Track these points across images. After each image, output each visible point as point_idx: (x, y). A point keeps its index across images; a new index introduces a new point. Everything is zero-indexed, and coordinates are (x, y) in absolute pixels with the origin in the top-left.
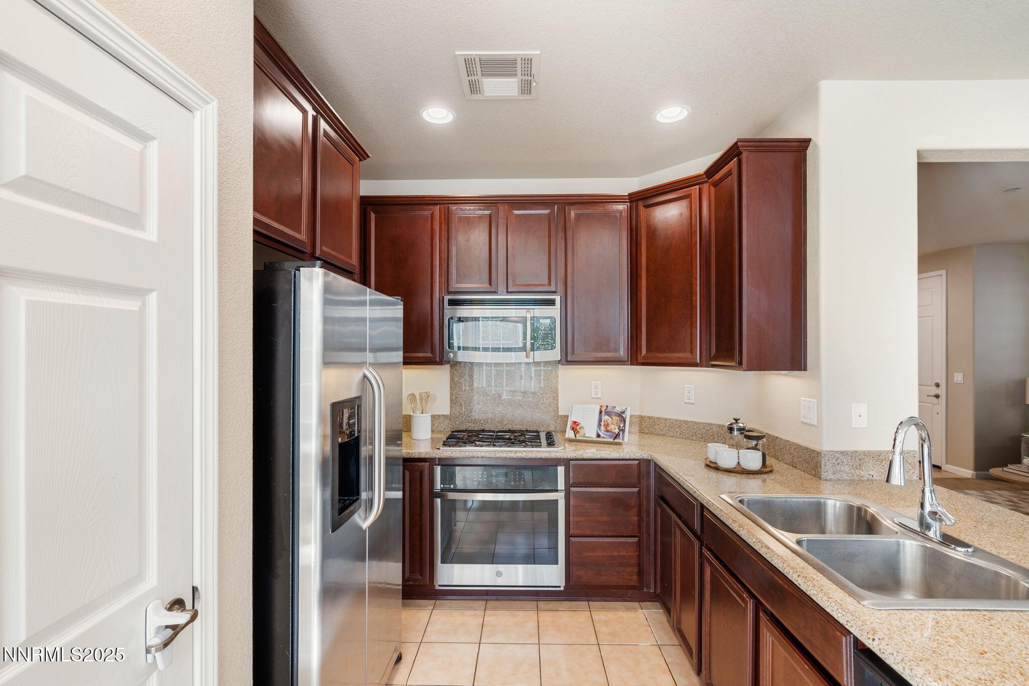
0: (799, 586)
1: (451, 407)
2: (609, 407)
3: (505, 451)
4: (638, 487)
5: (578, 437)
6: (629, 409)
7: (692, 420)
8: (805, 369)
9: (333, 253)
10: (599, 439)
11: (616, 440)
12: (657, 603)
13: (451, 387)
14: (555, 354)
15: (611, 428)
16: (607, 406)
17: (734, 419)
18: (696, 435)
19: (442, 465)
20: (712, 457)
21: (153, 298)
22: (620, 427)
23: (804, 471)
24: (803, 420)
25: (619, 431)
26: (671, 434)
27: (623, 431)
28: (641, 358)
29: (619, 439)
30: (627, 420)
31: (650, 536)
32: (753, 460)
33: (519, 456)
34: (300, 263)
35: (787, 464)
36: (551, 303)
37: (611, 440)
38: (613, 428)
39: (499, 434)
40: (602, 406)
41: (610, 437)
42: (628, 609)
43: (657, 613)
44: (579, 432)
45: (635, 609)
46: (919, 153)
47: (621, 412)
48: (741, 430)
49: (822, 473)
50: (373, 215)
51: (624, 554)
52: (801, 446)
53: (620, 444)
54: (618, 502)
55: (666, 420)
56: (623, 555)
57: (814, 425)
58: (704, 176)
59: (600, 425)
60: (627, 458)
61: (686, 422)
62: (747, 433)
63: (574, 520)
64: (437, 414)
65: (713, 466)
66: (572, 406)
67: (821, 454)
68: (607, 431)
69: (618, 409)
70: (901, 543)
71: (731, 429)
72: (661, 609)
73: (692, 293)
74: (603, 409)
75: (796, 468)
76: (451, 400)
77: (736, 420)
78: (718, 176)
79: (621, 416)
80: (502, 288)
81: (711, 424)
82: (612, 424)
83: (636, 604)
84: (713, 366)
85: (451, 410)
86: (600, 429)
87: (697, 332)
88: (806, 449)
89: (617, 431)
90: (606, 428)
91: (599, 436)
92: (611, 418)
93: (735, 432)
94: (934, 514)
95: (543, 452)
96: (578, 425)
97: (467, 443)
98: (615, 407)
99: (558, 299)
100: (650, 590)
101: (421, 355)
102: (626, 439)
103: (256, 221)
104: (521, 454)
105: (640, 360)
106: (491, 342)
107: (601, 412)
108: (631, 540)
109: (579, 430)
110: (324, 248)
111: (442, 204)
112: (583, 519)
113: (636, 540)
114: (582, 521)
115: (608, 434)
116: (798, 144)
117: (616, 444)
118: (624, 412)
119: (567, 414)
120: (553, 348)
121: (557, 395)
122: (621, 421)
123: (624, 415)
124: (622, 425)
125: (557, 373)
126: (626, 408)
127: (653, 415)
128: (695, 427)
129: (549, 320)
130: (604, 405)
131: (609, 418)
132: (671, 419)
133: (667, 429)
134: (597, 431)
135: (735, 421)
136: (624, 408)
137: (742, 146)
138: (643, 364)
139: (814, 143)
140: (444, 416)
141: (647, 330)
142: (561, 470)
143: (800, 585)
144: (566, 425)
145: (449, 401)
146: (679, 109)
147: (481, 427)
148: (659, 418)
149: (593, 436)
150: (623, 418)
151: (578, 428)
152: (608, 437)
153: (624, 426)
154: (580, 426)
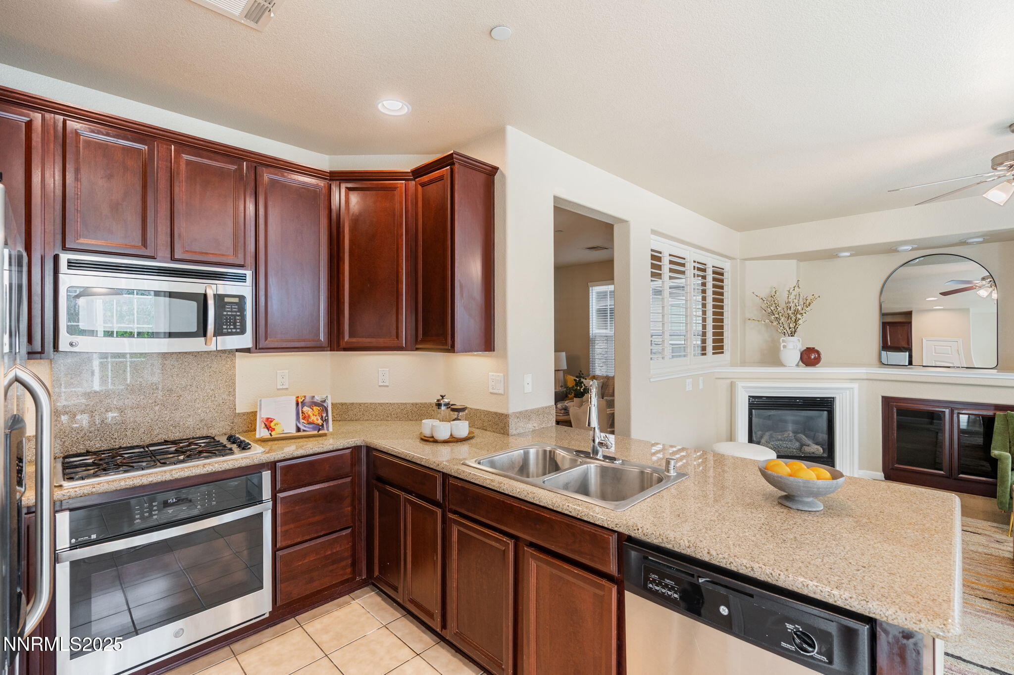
0: (570, 514)
2: (307, 397)
3: (186, 468)
4: (350, 476)
5: (274, 435)
6: (329, 398)
7: (387, 402)
8: (494, 351)
10: (300, 434)
11: (321, 432)
12: (365, 588)
14: (246, 340)
15: (312, 420)
16: (305, 397)
17: (441, 396)
18: (391, 415)
19: (71, 510)
20: (427, 432)
22: (322, 417)
23: (494, 432)
24: (491, 391)
25: (322, 422)
26: (366, 418)
27: (327, 421)
28: (344, 343)
29: (323, 430)
30: (329, 409)
31: (361, 522)
32: (462, 428)
33: (209, 470)
35: (477, 428)
36: (242, 278)
37: (316, 432)
38: (315, 419)
39: (151, 449)
40: (298, 397)
41: (314, 429)
42: (340, 606)
43: (370, 597)
44: (274, 429)
45: (348, 603)
46: (556, 199)
47: (321, 401)
48: (447, 405)
49: (510, 431)
51: (338, 549)
52: (491, 412)
53: (325, 435)
54: (329, 497)
55: (360, 404)
56: (337, 552)
57: (502, 394)
58: (411, 174)
59: (298, 418)
60: (341, 447)
61: (381, 404)
62: (452, 407)
63: (283, 530)
65: (430, 440)
66: (261, 401)
67: (509, 416)
68: (310, 423)
69: (318, 399)
70: (589, 467)
71: (439, 405)
72: (371, 593)
73: (398, 281)
74: (300, 400)
75: (486, 430)
77: (443, 397)
78: (425, 178)
79: (321, 406)
80: (165, 252)
81: (405, 404)
82: (313, 415)
83: (346, 598)
84: (417, 349)
86: (299, 422)
87: (403, 317)
88: (496, 413)
89: (320, 422)
90: (308, 421)
91: (298, 430)
93: (443, 407)
94: (601, 444)
95: (237, 459)
96: (271, 422)
97: (109, 470)
98: (314, 396)
99: (249, 274)
100: (362, 577)
102: (331, 429)
104: (211, 467)
105: (342, 346)
106: (136, 325)
107: (297, 404)
108: (344, 533)
109: (274, 427)
112: (292, 526)
113: (349, 531)
114: (291, 529)
115: (311, 426)
116: (491, 169)
117: (320, 436)
118: (324, 401)
119: (255, 410)
120: (243, 331)
121: (234, 390)
122: (323, 411)
123: (325, 405)
124: (324, 415)
125: (235, 363)
126: (327, 397)
127: (346, 402)
128: (390, 408)
129: (238, 299)
130: (301, 394)
131: (309, 409)
132: (365, 403)
133: (361, 413)
134: (296, 425)
135: (441, 398)
136: (324, 396)
137: (456, 159)
138: (345, 349)
139: (501, 171)
141: (350, 314)
142: (267, 475)
143: (571, 512)
144: (256, 423)
146: (399, 105)
147: (114, 444)
148: (353, 404)
149: (292, 431)
150: (325, 407)
151: (272, 424)
152: (311, 430)
153: (327, 415)
154: (274, 422)
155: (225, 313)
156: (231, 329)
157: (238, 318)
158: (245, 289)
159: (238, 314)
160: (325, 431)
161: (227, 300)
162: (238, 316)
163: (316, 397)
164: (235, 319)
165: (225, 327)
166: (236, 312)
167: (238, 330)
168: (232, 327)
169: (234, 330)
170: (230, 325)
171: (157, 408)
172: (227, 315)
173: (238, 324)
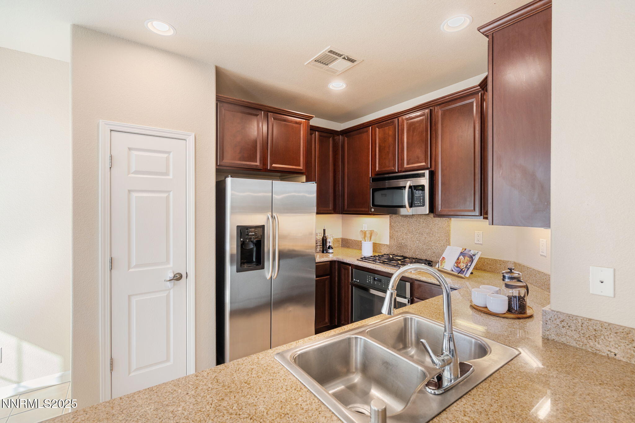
1: (390, 240)
2: (466, 250)
5: (440, 268)
9: (282, 166)
10: (451, 272)
11: (459, 275)
13: (390, 229)
14: (426, 209)
15: (461, 265)
21: (171, 193)
22: (467, 265)
27: (468, 268)
29: (462, 274)
30: (474, 261)
36: (423, 175)
37: (456, 274)
38: (462, 266)
40: (463, 249)
41: (458, 271)
44: (442, 265)
50: (346, 139)
53: (463, 278)
59: (456, 263)
64: (384, 243)
68: (457, 267)
79: (471, 258)
82: (463, 262)
85: (390, 242)
89: (464, 268)
90: (458, 265)
92: (464, 258)
96: (444, 260)
98: (471, 250)
99: (427, 172)
101: (363, 209)
110: (275, 165)
111: (372, 125)
115: (457, 269)
118: (474, 255)
120: (424, 205)
121: (449, 239)
122: (470, 261)
123: (474, 257)
124: (469, 264)
125: (450, 223)
129: (421, 187)
135: (510, 271)
140: (386, 245)
145: (389, 237)
149: (449, 269)
150: (473, 259)
151: (443, 262)
152: (456, 271)
153: (470, 266)
155: (416, 195)
156: (419, 203)
157: (421, 197)
158: (425, 181)
159: (422, 195)
160: (462, 276)
162: (422, 196)
163: (471, 251)
164: (420, 198)
165: (416, 202)
166: (420, 194)
167: (422, 204)
168: (419, 202)
169: (420, 204)
170: (418, 202)
172: (417, 196)
173: (422, 201)
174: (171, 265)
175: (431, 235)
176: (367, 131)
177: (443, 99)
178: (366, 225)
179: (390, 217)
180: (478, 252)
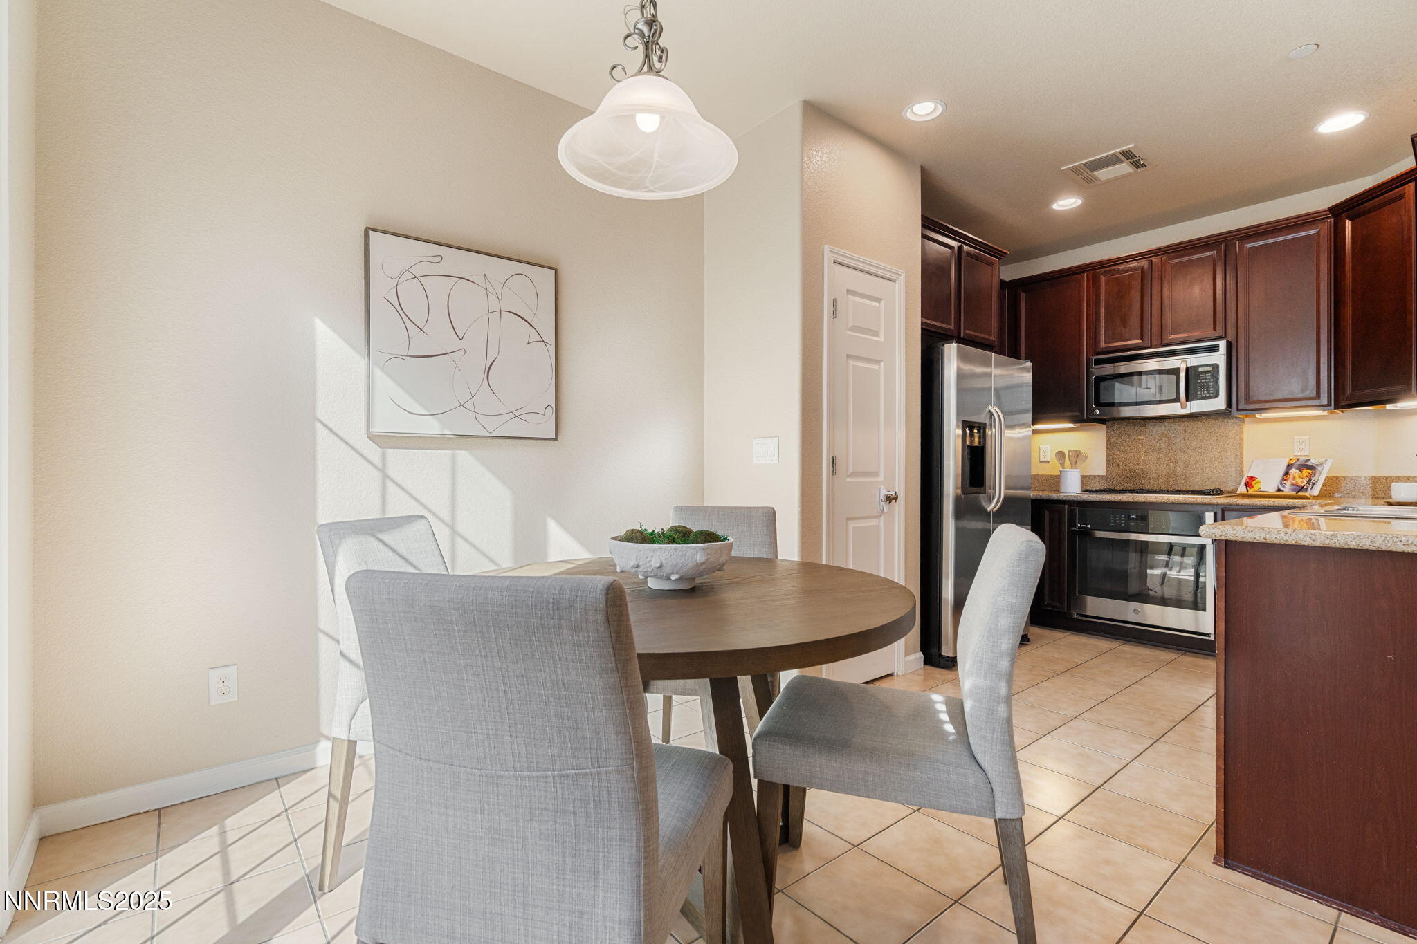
1: (1107, 467)
2: (1300, 460)
5: (1251, 491)
9: (975, 333)
10: (1279, 493)
11: (1300, 494)
13: (1107, 448)
14: (1219, 403)
15: (1296, 482)
16: (1298, 459)
21: (882, 364)
28: (1345, 399)
30: (1322, 473)
34: (943, 343)
36: (1215, 349)
37: (1294, 494)
38: (1299, 481)
40: (1293, 460)
44: (1254, 487)
47: (1317, 465)
50: (1023, 295)
53: (1306, 498)
59: (1283, 479)
64: (1090, 473)
69: (1312, 461)
74: (1294, 463)
76: (1108, 461)
79: (1315, 468)
80: (1157, 341)
82: (1298, 477)
85: (1107, 470)
86: (1282, 483)
89: (1304, 484)
90: (1292, 482)
91: (1279, 490)
92: (1302, 471)
96: (1254, 480)
98: (1308, 459)
99: (1222, 344)
103: (923, 323)
105: (1342, 402)
107: (1289, 466)
109: (1254, 485)
110: (967, 331)
111: (1090, 270)
115: (1293, 487)
117: (1300, 497)
118: (1320, 465)
119: (1245, 470)
120: (1216, 395)
121: (1241, 453)
123: (1320, 469)
124: (1312, 478)
125: (1242, 428)
129: (1211, 368)
130: (1296, 459)
131: (1298, 471)
134: (1279, 485)
136: (1323, 460)
140: (1099, 476)
141: (1352, 365)
144: (1240, 482)
145: (1105, 462)
149: (1272, 490)
150: (1317, 470)
151: (1253, 483)
153: (1317, 480)
154: (1256, 481)
156: (1204, 394)
158: (1219, 358)
159: (1212, 380)
161: (1201, 369)
162: (1212, 382)
164: (1209, 386)
165: (1199, 393)
166: (1209, 379)
167: (1212, 395)
168: (1206, 392)
169: (1208, 395)
170: (1204, 391)
171: (1172, 464)
172: (1201, 382)
173: (1211, 389)
174: (881, 478)
175: (1202, 450)
176: (1080, 282)
177: (1253, 229)
178: (1049, 446)
179: (1108, 428)
180: (1326, 460)
